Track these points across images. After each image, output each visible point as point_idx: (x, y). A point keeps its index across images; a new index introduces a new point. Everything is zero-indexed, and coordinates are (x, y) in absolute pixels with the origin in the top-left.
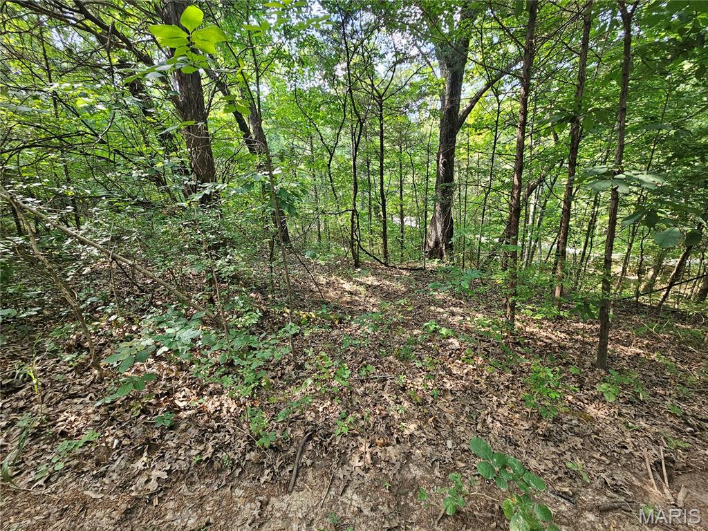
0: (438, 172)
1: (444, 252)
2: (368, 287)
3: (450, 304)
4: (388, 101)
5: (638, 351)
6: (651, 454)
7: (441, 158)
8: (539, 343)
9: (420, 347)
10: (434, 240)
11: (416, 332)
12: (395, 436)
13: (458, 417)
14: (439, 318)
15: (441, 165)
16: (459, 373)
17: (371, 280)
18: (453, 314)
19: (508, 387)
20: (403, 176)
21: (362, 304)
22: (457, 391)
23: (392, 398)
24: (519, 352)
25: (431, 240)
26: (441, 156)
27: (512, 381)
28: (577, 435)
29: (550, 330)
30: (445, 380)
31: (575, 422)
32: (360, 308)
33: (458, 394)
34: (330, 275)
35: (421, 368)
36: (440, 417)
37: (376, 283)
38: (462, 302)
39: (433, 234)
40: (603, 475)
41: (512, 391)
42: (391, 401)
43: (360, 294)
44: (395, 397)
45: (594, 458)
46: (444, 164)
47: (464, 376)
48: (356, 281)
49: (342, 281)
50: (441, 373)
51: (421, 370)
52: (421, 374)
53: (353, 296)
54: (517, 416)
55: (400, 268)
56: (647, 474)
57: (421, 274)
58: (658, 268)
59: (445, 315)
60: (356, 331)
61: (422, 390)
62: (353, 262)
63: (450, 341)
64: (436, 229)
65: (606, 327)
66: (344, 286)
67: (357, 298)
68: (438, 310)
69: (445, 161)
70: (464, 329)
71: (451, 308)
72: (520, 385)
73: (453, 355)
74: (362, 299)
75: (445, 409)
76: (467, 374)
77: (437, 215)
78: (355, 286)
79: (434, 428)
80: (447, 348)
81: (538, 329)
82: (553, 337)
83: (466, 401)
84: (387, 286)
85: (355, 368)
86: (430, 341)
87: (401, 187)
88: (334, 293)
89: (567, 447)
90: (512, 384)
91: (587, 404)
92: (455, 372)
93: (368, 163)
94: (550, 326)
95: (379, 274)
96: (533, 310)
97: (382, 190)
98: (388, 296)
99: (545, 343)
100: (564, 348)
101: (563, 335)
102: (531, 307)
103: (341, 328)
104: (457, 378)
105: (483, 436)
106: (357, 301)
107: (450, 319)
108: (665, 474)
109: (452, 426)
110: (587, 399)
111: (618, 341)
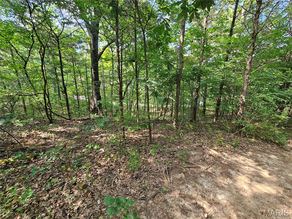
0: (92, 76)
1: (98, 110)
2: (57, 133)
3: (101, 133)
4: (62, 40)
5: (159, 135)
6: (164, 168)
7: (93, 70)
8: (133, 141)
9: (86, 157)
10: (93, 105)
11: (84, 151)
12: (68, 214)
13: (103, 186)
14: (96, 141)
15: (93, 74)
16: (104, 164)
17: (60, 129)
18: (102, 137)
19: (123, 163)
20: (76, 77)
21: (52, 143)
22: (102, 173)
23: (67, 193)
24: (127, 146)
25: (92, 106)
26: (93, 69)
27: (125, 159)
28: (145, 172)
29: (137, 135)
30: (97, 170)
31: (145, 167)
32: (51, 146)
33: (103, 175)
34: (30, 131)
35: (85, 169)
36: (94, 190)
37: (63, 130)
38: (106, 131)
39: (93, 103)
40: (153, 183)
41: (125, 164)
42: (67, 195)
43: (52, 138)
44: (69, 191)
45: (151, 178)
46: (94, 73)
47: (106, 164)
48: (49, 131)
49: (39, 133)
50: (95, 167)
51: (85, 170)
52: (86, 171)
53: (47, 140)
54: (127, 173)
55: (77, 120)
56: (164, 176)
57: (88, 122)
58: (163, 108)
59: (99, 138)
60: (47, 160)
61: (85, 180)
62: (48, 120)
63: (100, 150)
64: (94, 101)
65: (150, 130)
66: (41, 135)
67: (49, 141)
68: (95, 137)
69: (94, 72)
70: (106, 143)
71: (101, 135)
72: (127, 160)
73: (101, 156)
74: (53, 141)
75: (97, 185)
76: (107, 163)
77: (94, 94)
78: (49, 134)
79: (91, 197)
80: (99, 154)
81: (133, 136)
82: (138, 137)
83: (107, 176)
84: (69, 130)
85: (44, 184)
86: (91, 153)
87: (76, 82)
88: (33, 141)
89: (143, 178)
90: (125, 161)
91: (148, 158)
92: (102, 164)
93: (55, 69)
94: (136, 133)
95: (65, 125)
96: (131, 129)
97: (63, 83)
98: (69, 135)
99: (135, 140)
100: (141, 140)
101: (140, 135)
102: (130, 128)
103: (35, 162)
104: (103, 167)
105: (113, 189)
106: (49, 142)
107: (101, 140)
108: (168, 173)
109: (100, 192)
110: (148, 157)
111: (155, 133)
